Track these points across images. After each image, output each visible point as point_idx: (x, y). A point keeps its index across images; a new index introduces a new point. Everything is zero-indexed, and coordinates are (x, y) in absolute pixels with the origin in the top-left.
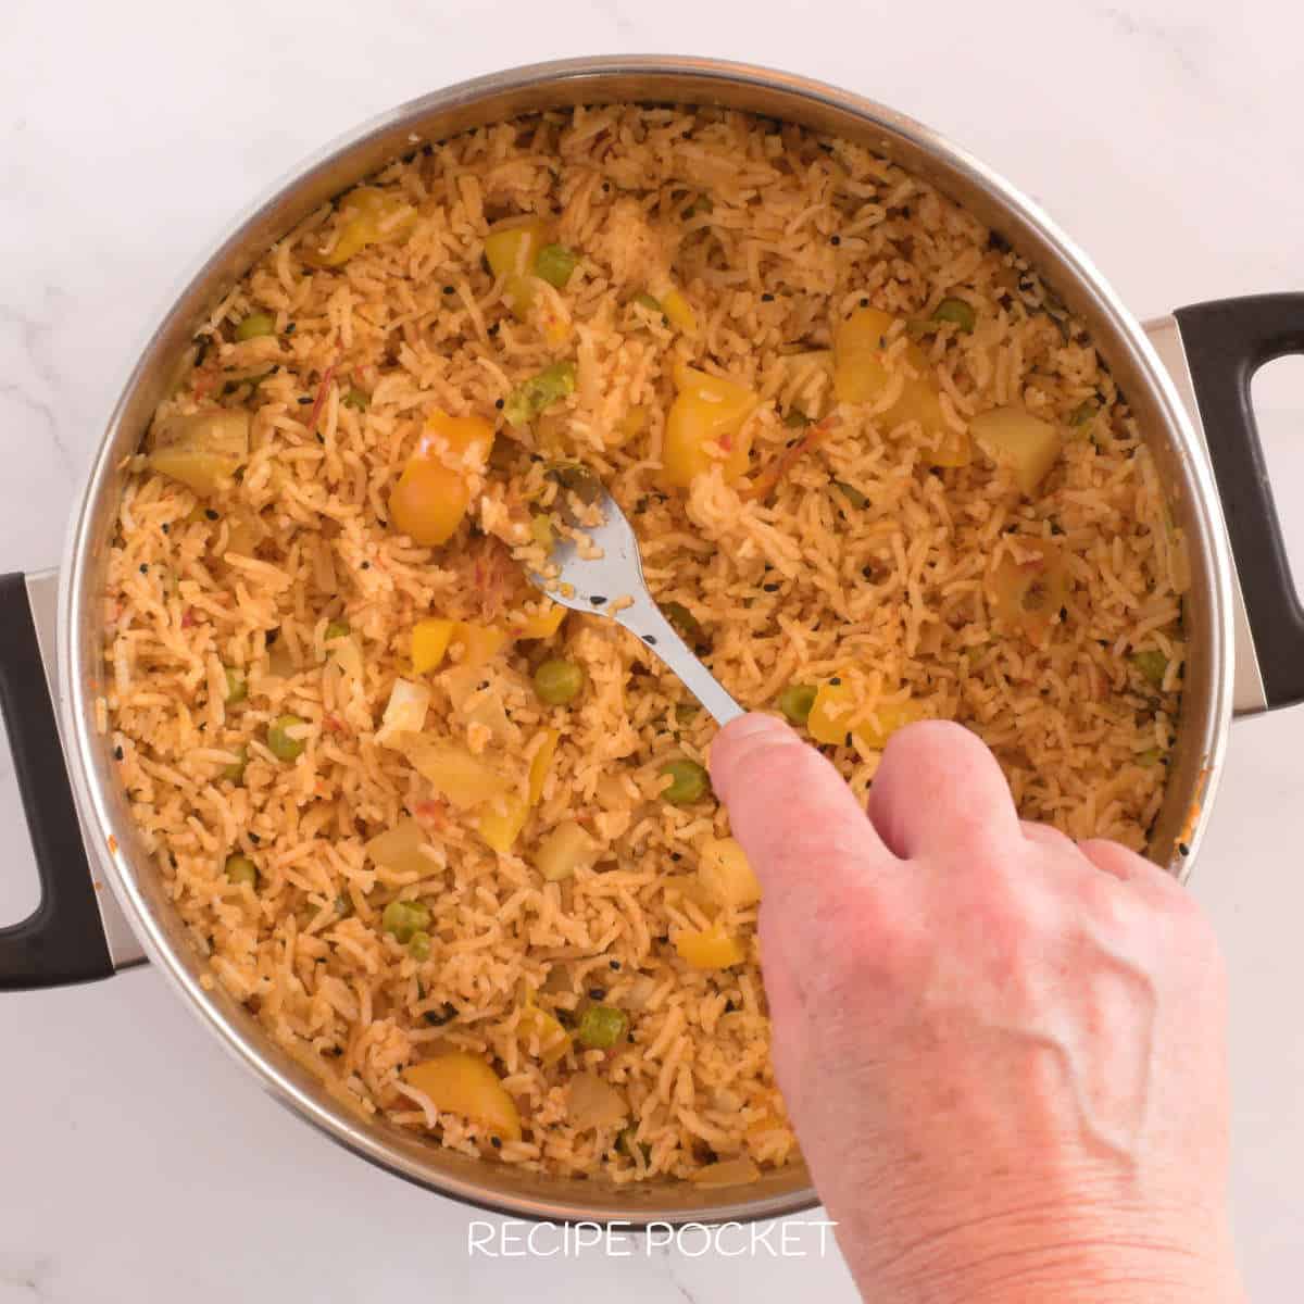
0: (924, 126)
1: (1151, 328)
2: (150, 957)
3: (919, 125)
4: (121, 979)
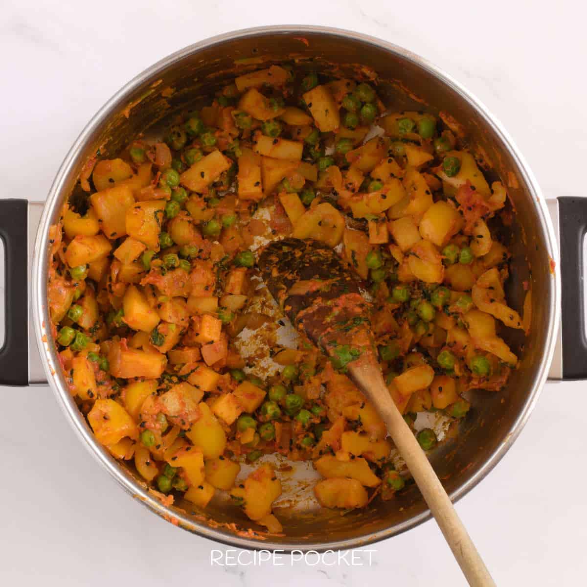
2: (49, 380)
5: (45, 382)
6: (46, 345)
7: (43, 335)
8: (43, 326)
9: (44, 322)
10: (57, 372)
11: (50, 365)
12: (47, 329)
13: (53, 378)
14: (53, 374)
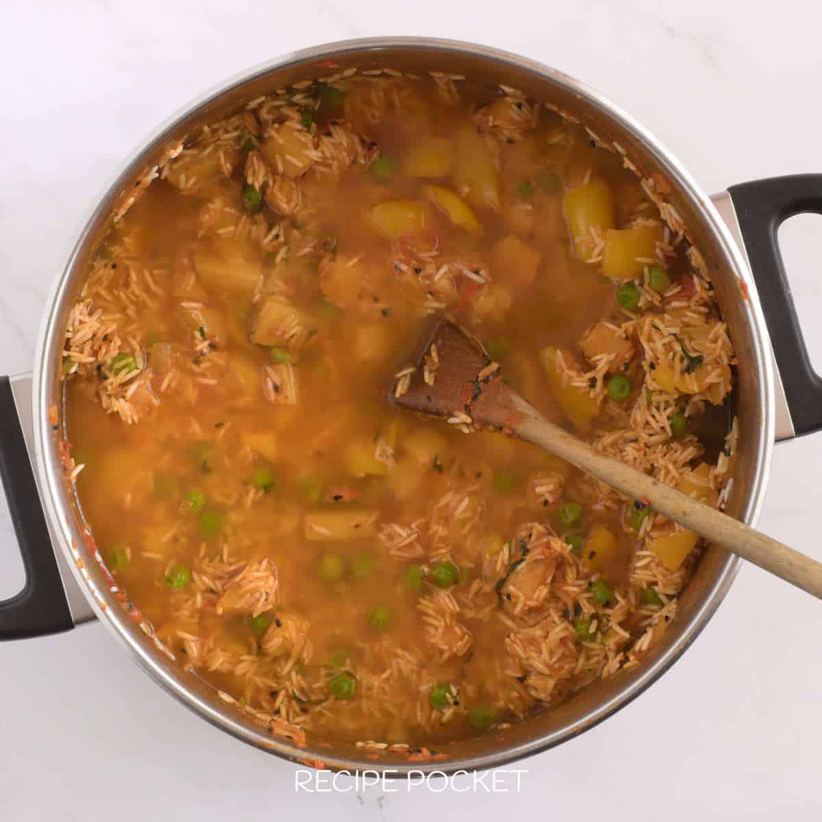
0: (569, 77)
1: (715, 199)
2: (98, 615)
3: (565, 75)
4: (78, 630)
5: (93, 618)
6: (85, 572)
7: (77, 559)
8: (74, 546)
9: (73, 542)
10: (109, 605)
11: (96, 599)
12: (80, 550)
13: (106, 614)
14: (103, 609)
